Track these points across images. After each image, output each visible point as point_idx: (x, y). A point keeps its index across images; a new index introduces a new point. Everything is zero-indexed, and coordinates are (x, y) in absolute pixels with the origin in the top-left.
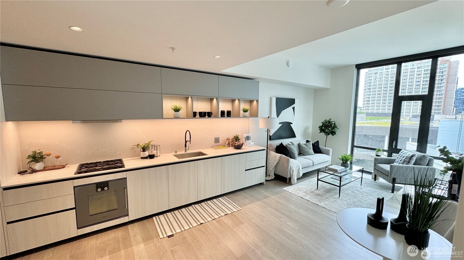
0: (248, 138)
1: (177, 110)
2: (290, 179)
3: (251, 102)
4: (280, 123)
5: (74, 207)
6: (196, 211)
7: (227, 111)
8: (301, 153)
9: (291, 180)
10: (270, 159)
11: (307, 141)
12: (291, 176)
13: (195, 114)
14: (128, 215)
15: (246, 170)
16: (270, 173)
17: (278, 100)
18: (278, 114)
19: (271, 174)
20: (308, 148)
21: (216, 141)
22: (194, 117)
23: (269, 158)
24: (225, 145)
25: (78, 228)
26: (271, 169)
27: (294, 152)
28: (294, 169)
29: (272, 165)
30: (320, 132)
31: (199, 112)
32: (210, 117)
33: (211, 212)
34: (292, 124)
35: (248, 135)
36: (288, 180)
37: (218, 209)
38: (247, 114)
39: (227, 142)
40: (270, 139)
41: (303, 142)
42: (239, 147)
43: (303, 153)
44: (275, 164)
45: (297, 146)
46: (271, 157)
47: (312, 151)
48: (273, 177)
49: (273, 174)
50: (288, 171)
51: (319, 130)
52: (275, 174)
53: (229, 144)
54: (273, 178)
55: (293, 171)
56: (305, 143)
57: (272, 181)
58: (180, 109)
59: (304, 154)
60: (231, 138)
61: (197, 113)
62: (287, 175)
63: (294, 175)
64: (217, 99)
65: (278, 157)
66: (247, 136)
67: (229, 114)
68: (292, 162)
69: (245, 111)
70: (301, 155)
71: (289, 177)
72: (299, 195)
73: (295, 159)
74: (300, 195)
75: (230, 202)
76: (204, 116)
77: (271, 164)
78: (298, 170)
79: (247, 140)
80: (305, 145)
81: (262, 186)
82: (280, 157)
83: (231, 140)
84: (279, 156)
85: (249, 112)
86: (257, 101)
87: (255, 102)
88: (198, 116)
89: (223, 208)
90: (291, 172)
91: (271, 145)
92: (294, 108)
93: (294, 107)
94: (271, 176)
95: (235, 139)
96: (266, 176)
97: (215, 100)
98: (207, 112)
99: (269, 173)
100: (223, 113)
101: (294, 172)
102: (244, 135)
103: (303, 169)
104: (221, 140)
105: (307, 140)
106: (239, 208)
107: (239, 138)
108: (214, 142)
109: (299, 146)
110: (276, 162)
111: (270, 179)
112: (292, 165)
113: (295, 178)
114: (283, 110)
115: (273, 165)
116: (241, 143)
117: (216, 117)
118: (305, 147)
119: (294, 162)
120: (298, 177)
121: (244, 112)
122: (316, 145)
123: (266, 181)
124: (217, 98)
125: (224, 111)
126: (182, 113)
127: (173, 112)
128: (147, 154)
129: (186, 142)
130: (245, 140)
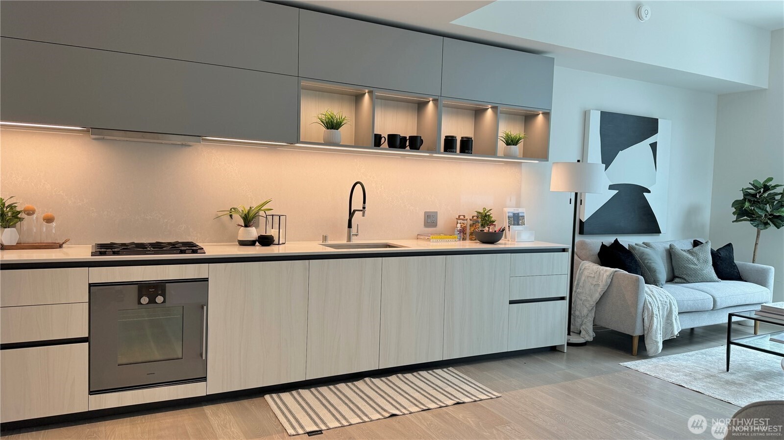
0: (516, 219)
1: (333, 125)
2: (642, 338)
3: (528, 118)
4: (611, 187)
5: (87, 335)
6: (376, 392)
7: (462, 138)
8: (676, 274)
9: (646, 342)
10: (581, 284)
11: (696, 243)
12: (646, 332)
13: (377, 141)
14: (204, 379)
15: (511, 302)
16: (581, 325)
17: (607, 118)
18: (608, 159)
19: (583, 327)
20: (698, 260)
21: (429, 221)
22: (375, 146)
23: (579, 280)
24: (454, 231)
25: (91, 393)
26: (585, 311)
27: (653, 265)
28: (656, 311)
29: (586, 300)
30: (736, 221)
31: (389, 136)
32: (419, 149)
33: (416, 395)
34: (649, 192)
35: (516, 212)
36: (636, 342)
37: (434, 390)
38: (517, 149)
39: (459, 225)
40: (581, 232)
41: (683, 246)
42: (492, 238)
43: (684, 277)
44: (597, 296)
45: (665, 254)
46: (583, 278)
47: (710, 271)
48: (588, 335)
49: (591, 327)
50: (636, 314)
51: (734, 213)
52: (596, 327)
53: (463, 231)
54: (590, 339)
55: (652, 317)
56: (690, 247)
57: (587, 347)
58: (341, 123)
59: (687, 278)
60: (468, 217)
61: (383, 139)
62: (634, 328)
63: (654, 327)
64: (435, 101)
65: (605, 276)
66: (514, 214)
67: (466, 146)
68: (649, 292)
69: (512, 141)
70: (677, 280)
71: (638, 333)
72: (670, 380)
73: (656, 285)
74: (673, 381)
75: (469, 381)
76: (402, 146)
77: (584, 298)
78: (668, 316)
79: (514, 225)
80: (689, 251)
81: (557, 356)
82: (613, 276)
83: (469, 220)
84: (608, 273)
85: (521, 145)
86: (547, 115)
87: (540, 118)
88: (385, 145)
89: (449, 389)
90: (646, 319)
91: (583, 244)
92: (654, 146)
93: (656, 143)
94: (583, 332)
95: (480, 220)
96: (569, 334)
97: (431, 105)
98: (411, 137)
99: (578, 324)
100: (449, 144)
101: (655, 319)
102: (507, 210)
103: (682, 315)
104: (441, 221)
105: (695, 241)
106: (492, 394)
107: (493, 219)
108: (423, 223)
109: (671, 254)
110: (599, 290)
111: (581, 341)
112: (649, 299)
113: (656, 338)
114: (621, 151)
115: (589, 299)
116: (497, 229)
117: (433, 150)
118: (690, 256)
119: (655, 293)
120: (667, 338)
121: (508, 144)
122: (723, 254)
123: (569, 344)
124: (437, 98)
125: (452, 137)
126: (345, 133)
127: (323, 129)
128: (253, 233)
129: (351, 214)
130: (510, 224)
